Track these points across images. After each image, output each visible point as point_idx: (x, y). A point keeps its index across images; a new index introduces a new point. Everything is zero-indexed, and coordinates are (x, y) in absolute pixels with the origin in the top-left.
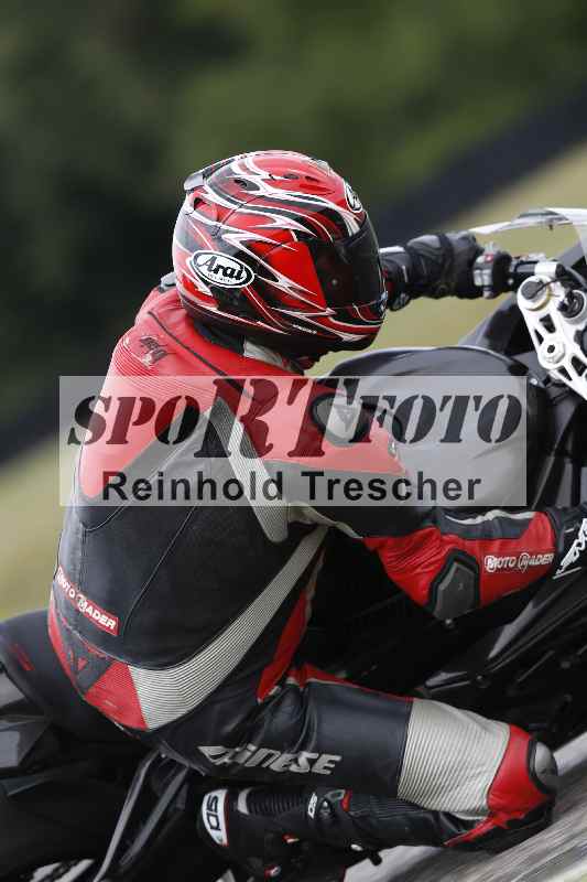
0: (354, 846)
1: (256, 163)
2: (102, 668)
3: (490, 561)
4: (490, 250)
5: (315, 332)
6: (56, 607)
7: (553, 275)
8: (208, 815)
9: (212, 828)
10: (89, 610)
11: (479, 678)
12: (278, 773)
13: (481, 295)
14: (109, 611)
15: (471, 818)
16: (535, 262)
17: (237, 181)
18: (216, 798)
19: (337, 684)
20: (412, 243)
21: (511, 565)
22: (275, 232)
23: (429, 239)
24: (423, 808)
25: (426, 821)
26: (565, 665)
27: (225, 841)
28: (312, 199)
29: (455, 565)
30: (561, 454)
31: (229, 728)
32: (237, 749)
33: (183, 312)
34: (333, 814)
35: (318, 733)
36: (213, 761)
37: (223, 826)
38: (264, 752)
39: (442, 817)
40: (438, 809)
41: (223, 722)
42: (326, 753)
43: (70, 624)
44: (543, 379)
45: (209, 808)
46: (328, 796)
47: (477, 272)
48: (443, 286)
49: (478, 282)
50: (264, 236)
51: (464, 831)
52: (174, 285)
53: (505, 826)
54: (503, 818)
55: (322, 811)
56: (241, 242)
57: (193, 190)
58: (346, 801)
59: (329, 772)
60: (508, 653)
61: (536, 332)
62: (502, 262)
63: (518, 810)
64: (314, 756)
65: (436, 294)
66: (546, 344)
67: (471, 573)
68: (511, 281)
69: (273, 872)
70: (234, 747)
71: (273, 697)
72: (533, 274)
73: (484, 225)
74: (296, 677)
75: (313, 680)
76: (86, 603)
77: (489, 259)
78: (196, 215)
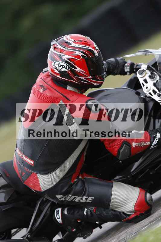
0: (97, 222)
1: (70, 37)
2: (29, 175)
3: (133, 144)
4: (129, 62)
5: (86, 83)
6: (16, 158)
7: (147, 68)
8: (57, 215)
9: (58, 218)
10: (26, 159)
11: (129, 177)
12: (77, 202)
13: (127, 74)
14: (31, 159)
15: (130, 213)
16: (141, 65)
17: (66, 42)
18: (58, 210)
19: (92, 178)
20: (107, 60)
21: (139, 145)
22: (76, 56)
23: (112, 59)
24: (116, 211)
25: (117, 214)
26: (151, 173)
27: (61, 222)
28: (86, 47)
29: (125, 145)
30: (150, 116)
31: (64, 190)
32: (66, 196)
33: (51, 78)
34: (91, 213)
35: (88, 191)
36: (59, 199)
37: (60, 218)
38: (73, 197)
39: (122, 213)
40: (121, 211)
41: (62, 189)
42: (90, 197)
43: (20, 163)
44: (145, 96)
45: (57, 213)
46: (90, 209)
47: (126, 68)
48: (116, 72)
49: (126, 71)
50: (73, 57)
51: (128, 217)
52: (48, 71)
53: (139, 215)
54: (138, 213)
55: (88, 213)
56: (67, 59)
57: (53, 45)
58: (95, 210)
59: (91, 202)
60: (137, 169)
61: (142, 83)
62: (132, 65)
63: (142, 211)
64: (87, 197)
65: (114, 74)
66: (145, 86)
67: (129, 147)
68: (135, 70)
69: (74, 230)
70: (65, 195)
71: (76, 182)
72: (141, 68)
73: (128, 55)
74: (81, 176)
75: (86, 177)
76: (25, 157)
77: (129, 64)
78: (54, 51)
